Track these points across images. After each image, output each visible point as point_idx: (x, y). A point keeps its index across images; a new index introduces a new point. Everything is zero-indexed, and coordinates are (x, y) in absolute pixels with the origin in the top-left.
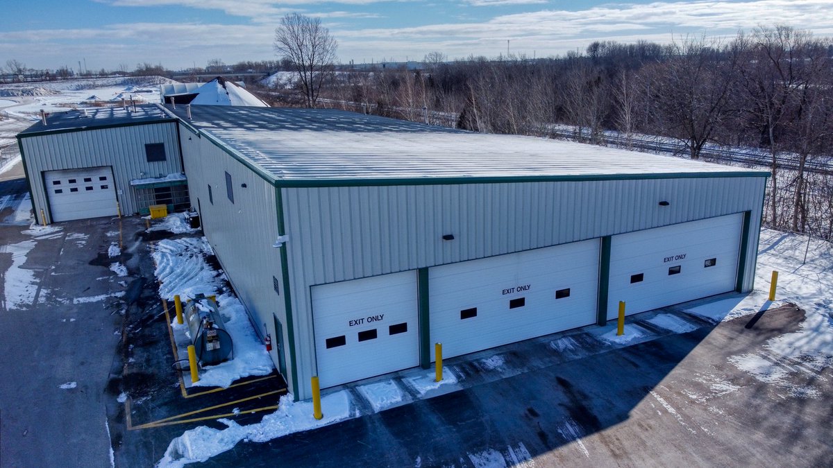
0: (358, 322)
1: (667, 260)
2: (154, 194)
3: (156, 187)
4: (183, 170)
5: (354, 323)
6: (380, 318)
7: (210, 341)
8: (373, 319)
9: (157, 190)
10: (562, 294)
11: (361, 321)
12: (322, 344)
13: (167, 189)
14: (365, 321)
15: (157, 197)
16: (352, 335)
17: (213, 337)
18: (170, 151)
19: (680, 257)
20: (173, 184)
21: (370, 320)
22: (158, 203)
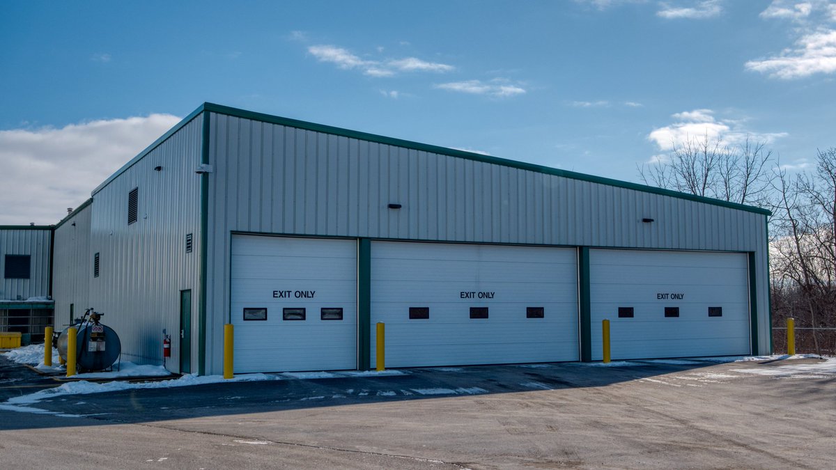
0: (283, 294)
1: (661, 296)
2: (8, 317)
3: (12, 307)
4: (51, 293)
5: (279, 294)
6: (310, 295)
7: (94, 340)
8: (301, 294)
9: (12, 312)
10: (535, 313)
11: (287, 294)
12: (238, 314)
13: (26, 312)
14: (292, 294)
15: (11, 321)
16: (275, 310)
17: (99, 334)
18: (37, 267)
19: (676, 296)
20: (35, 306)
21: (298, 294)
22: (10, 330)
